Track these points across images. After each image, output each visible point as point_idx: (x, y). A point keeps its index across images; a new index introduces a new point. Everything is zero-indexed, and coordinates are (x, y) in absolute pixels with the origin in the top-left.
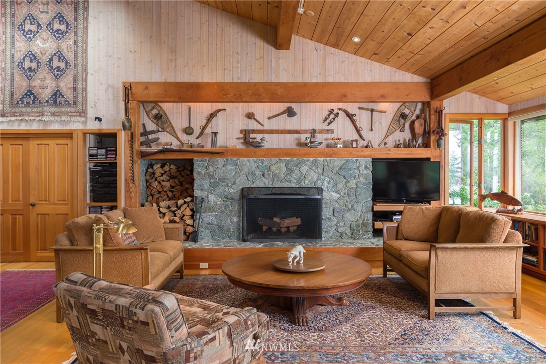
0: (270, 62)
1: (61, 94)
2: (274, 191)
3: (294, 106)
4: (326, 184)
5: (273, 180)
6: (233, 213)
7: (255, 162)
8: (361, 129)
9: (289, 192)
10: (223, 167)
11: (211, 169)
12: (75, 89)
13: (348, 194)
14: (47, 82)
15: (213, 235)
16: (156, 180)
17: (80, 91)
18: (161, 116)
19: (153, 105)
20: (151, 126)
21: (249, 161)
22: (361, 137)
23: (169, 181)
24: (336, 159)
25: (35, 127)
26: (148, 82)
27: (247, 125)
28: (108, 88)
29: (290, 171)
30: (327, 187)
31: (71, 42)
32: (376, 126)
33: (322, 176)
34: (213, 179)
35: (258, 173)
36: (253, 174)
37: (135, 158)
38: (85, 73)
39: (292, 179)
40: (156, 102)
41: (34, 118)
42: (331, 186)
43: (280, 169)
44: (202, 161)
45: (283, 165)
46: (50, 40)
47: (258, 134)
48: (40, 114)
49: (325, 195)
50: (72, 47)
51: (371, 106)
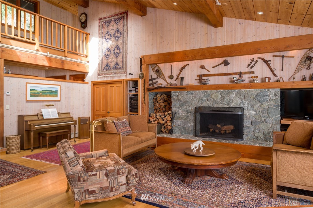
0: (211, 35)
1: (118, 64)
2: (213, 109)
3: (228, 59)
4: (246, 105)
5: (213, 103)
6: (191, 120)
7: (203, 92)
8: (274, 70)
9: (223, 110)
10: (186, 95)
11: (180, 97)
12: (123, 61)
13: (262, 112)
14: (113, 59)
15: (181, 132)
16: (158, 102)
17: (124, 62)
18: (158, 71)
19: (155, 65)
20: (154, 76)
21: (199, 92)
22: (274, 75)
23: (163, 103)
24: (254, 89)
25: (109, 79)
26: (151, 55)
27: (201, 72)
28: (135, 59)
29: (223, 97)
30: (247, 107)
31: (122, 41)
32: (286, 67)
33: (243, 100)
34: (181, 102)
35: (204, 99)
36: (202, 99)
37: (145, 92)
38: (126, 54)
39: (224, 102)
40: (156, 64)
41: (109, 75)
42: (250, 106)
43: (217, 97)
44: (176, 93)
45: (219, 94)
46: (114, 41)
47: (207, 76)
48: (111, 74)
49: (246, 112)
50: (122, 43)
51: (282, 54)
